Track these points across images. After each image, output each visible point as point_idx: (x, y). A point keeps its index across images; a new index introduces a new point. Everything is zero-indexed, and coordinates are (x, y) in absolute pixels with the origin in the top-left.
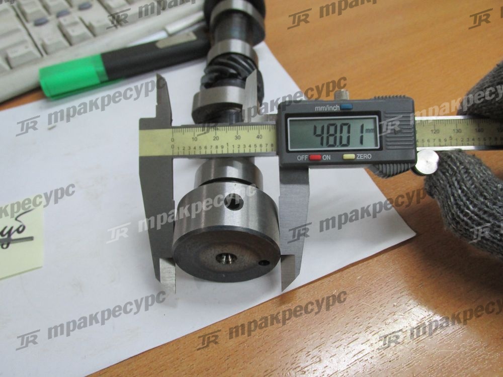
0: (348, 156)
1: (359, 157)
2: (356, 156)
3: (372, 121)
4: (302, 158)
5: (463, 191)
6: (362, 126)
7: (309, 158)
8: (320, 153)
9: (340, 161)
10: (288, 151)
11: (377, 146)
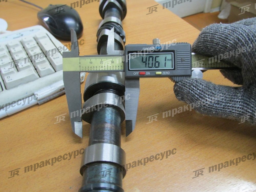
0: (158, 73)
1: (164, 73)
2: (162, 73)
3: (171, 55)
4: (136, 74)
5: (200, 90)
6: (166, 58)
7: (139, 74)
8: (145, 71)
9: (154, 75)
10: (129, 70)
11: (172, 68)
